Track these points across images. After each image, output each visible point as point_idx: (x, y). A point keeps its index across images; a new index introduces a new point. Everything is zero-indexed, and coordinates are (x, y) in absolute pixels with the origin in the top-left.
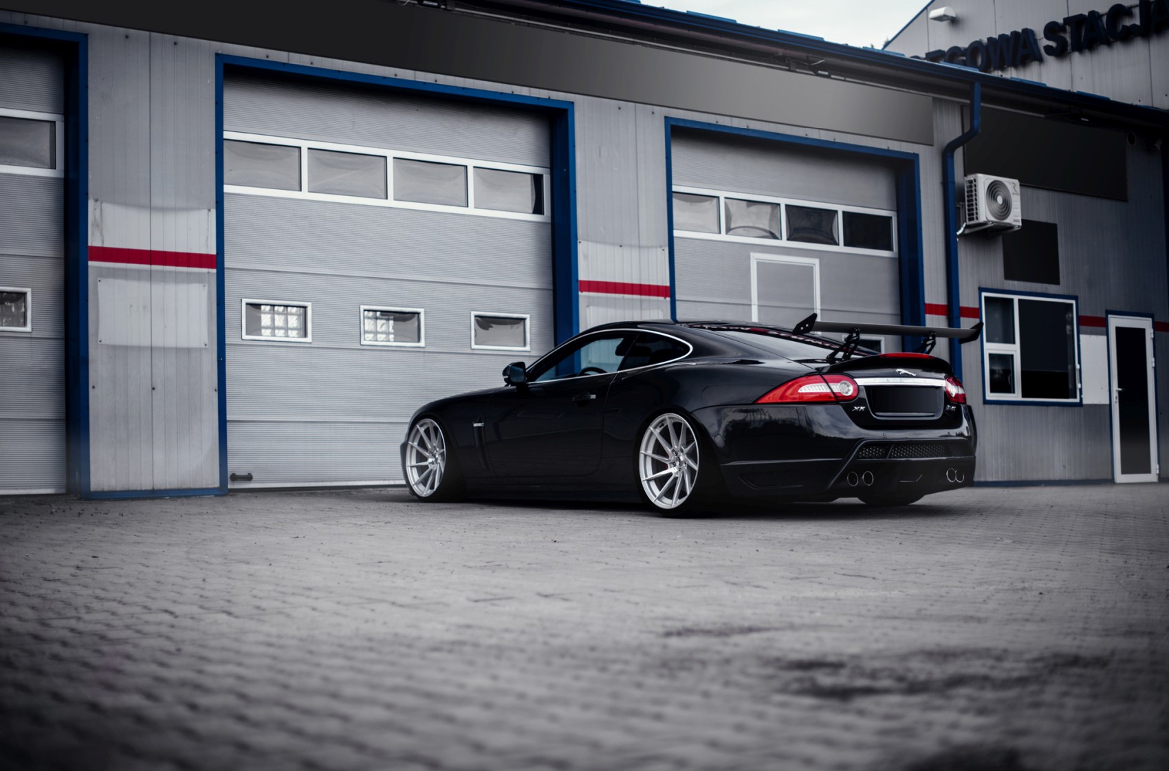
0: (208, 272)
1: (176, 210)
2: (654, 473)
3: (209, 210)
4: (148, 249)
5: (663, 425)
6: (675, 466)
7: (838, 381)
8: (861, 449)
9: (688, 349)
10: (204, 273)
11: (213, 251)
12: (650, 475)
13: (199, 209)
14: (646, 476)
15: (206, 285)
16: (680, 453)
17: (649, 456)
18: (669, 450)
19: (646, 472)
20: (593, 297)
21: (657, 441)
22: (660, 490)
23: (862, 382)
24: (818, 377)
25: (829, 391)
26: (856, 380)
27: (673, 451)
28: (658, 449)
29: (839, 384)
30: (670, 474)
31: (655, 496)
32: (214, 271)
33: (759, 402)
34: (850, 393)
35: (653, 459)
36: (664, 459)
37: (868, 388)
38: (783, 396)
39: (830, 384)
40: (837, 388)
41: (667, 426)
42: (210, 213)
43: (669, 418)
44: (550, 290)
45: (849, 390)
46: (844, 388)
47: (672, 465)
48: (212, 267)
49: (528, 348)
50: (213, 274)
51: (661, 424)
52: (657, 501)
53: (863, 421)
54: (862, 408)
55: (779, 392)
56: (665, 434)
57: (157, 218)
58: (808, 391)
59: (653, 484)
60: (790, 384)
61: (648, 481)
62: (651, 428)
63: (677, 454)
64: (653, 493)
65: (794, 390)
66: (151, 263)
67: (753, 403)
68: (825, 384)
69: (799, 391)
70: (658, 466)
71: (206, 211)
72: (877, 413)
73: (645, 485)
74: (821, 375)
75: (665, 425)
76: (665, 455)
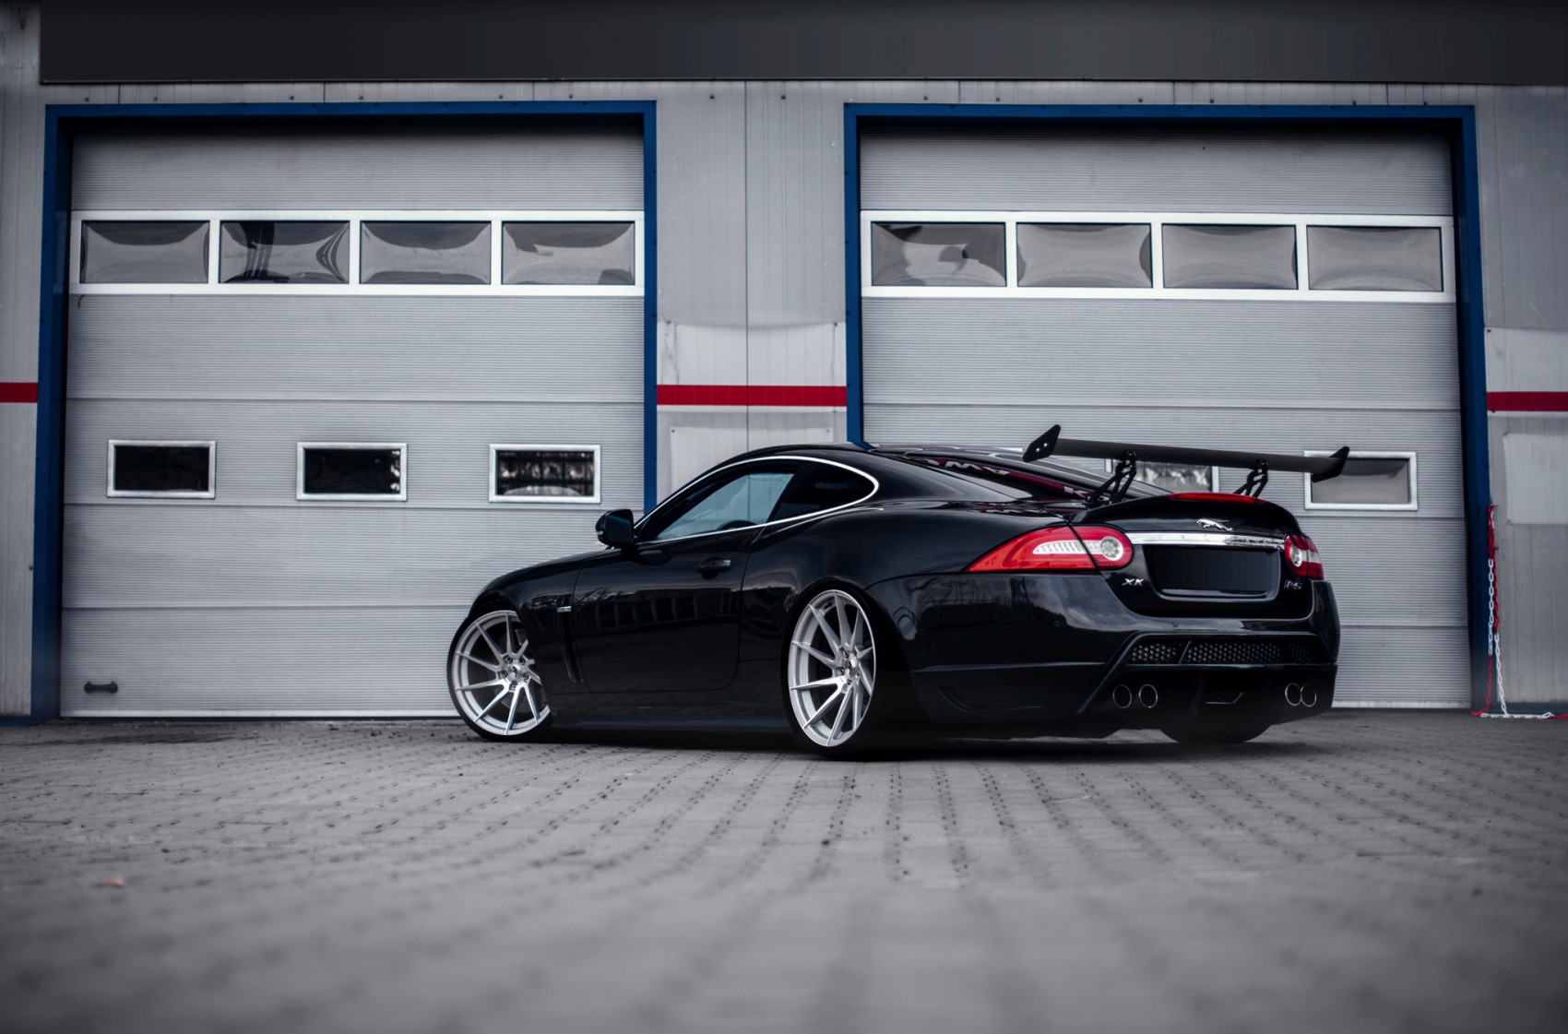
0: (835, 412)
1: (787, 327)
2: (810, 680)
3: (836, 324)
4: (744, 384)
5: (830, 605)
6: (843, 674)
7: (1097, 537)
8: (1136, 645)
9: (872, 486)
10: (827, 414)
11: (841, 381)
12: (805, 683)
13: (822, 324)
14: (798, 683)
15: (831, 430)
16: (852, 655)
17: (806, 651)
18: (835, 647)
19: (798, 677)
20: (1514, 419)
21: (819, 630)
22: (817, 708)
23: (1138, 538)
24: (1067, 529)
25: (1083, 552)
26: (1130, 536)
27: (842, 649)
28: (820, 643)
29: (1100, 542)
30: (834, 687)
31: (807, 718)
32: (844, 409)
33: (972, 570)
34: (1119, 557)
35: (812, 658)
36: (827, 660)
37: (1148, 549)
38: (1007, 560)
39: (1086, 542)
40: (1095, 547)
41: (835, 608)
42: (837, 328)
43: (840, 596)
44: (1455, 410)
45: (1117, 552)
46: (1109, 550)
47: (839, 673)
48: (841, 404)
49: (1413, 506)
50: (842, 413)
51: (826, 604)
52: (809, 727)
53: (1140, 601)
54: (1138, 581)
55: (1002, 554)
56: (831, 619)
57: (757, 340)
58: (1048, 552)
59: (807, 697)
60: (1020, 540)
61: (800, 691)
62: (812, 607)
63: (848, 656)
64: (805, 711)
65: (1025, 551)
66: (748, 404)
67: (962, 572)
68: (1077, 542)
69: (1035, 552)
70: (819, 670)
71: (831, 326)
72: (1166, 591)
73: (794, 696)
74: (1071, 527)
75: (833, 606)
76: (830, 653)
